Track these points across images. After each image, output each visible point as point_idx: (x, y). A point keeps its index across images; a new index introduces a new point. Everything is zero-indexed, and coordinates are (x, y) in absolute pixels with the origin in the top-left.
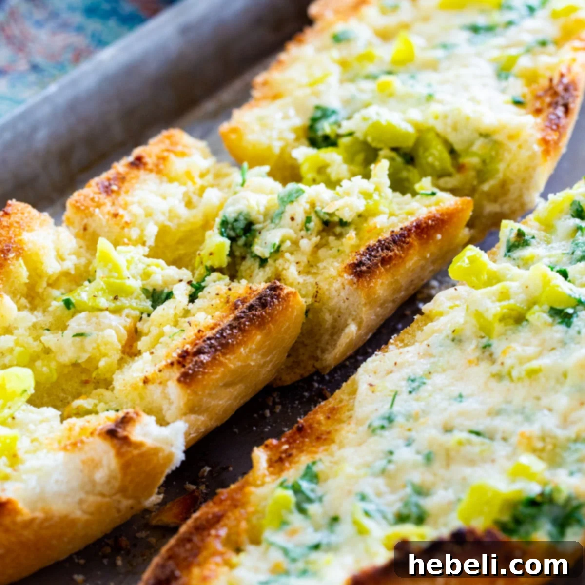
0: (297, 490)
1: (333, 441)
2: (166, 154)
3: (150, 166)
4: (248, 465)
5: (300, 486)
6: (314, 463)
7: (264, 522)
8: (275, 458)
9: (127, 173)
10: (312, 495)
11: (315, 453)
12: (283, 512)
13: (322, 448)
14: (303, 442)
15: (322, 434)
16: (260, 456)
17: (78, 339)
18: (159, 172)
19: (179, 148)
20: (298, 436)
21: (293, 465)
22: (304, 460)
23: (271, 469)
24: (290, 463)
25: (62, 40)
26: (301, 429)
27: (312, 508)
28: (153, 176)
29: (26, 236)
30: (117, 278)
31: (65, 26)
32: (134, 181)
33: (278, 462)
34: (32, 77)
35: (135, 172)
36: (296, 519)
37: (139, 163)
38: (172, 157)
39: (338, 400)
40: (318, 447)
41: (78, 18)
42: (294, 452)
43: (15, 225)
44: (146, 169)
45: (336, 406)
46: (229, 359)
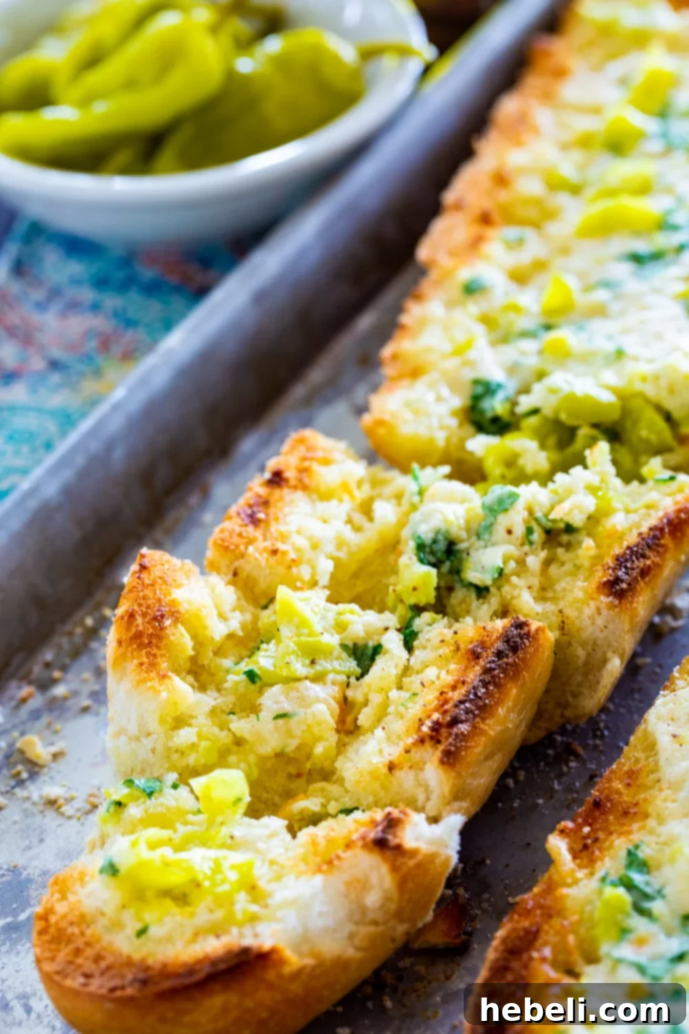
0: (630, 886)
1: (646, 816)
2: (306, 464)
3: (293, 482)
4: (548, 860)
5: (630, 879)
6: (637, 847)
7: (598, 931)
8: (578, 846)
9: (270, 494)
10: (648, 890)
11: (629, 833)
12: (619, 917)
13: (635, 826)
14: (607, 820)
15: (628, 808)
16: (558, 845)
17: (280, 722)
18: (305, 488)
19: (320, 454)
20: (597, 813)
21: (606, 853)
22: (620, 845)
23: (578, 861)
24: (601, 850)
25: (77, 324)
26: (597, 804)
27: (657, 906)
28: (299, 495)
29: (178, 595)
30: (310, 635)
31: (73, 306)
32: (280, 504)
33: (585, 851)
34: (56, 378)
35: (277, 493)
36: (639, 924)
37: (277, 479)
38: (316, 467)
39: (633, 760)
40: (630, 825)
41: (88, 294)
42: (601, 835)
43: (160, 581)
44: (289, 487)
45: (635, 769)
46: (488, 725)
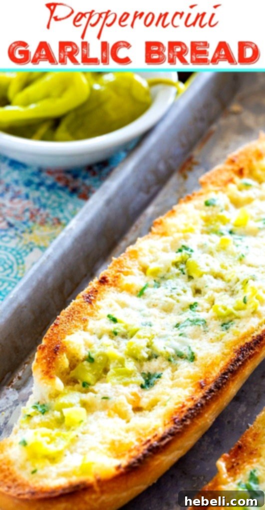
0: (250, 489)
1: (260, 456)
2: (118, 274)
3: (110, 282)
4: (215, 471)
6: (255, 471)
8: (229, 466)
9: (98, 288)
11: (252, 463)
13: (255, 460)
14: (243, 455)
15: (253, 451)
16: (221, 464)
18: (115, 286)
19: (125, 269)
20: (239, 452)
21: (242, 471)
22: (248, 468)
23: (229, 473)
24: (239, 469)
26: (240, 447)
28: (112, 288)
32: (102, 293)
33: (232, 469)
35: (103, 287)
37: (103, 281)
38: (122, 275)
39: (257, 428)
40: (252, 459)
42: (240, 462)
44: (108, 285)
45: (257, 432)
